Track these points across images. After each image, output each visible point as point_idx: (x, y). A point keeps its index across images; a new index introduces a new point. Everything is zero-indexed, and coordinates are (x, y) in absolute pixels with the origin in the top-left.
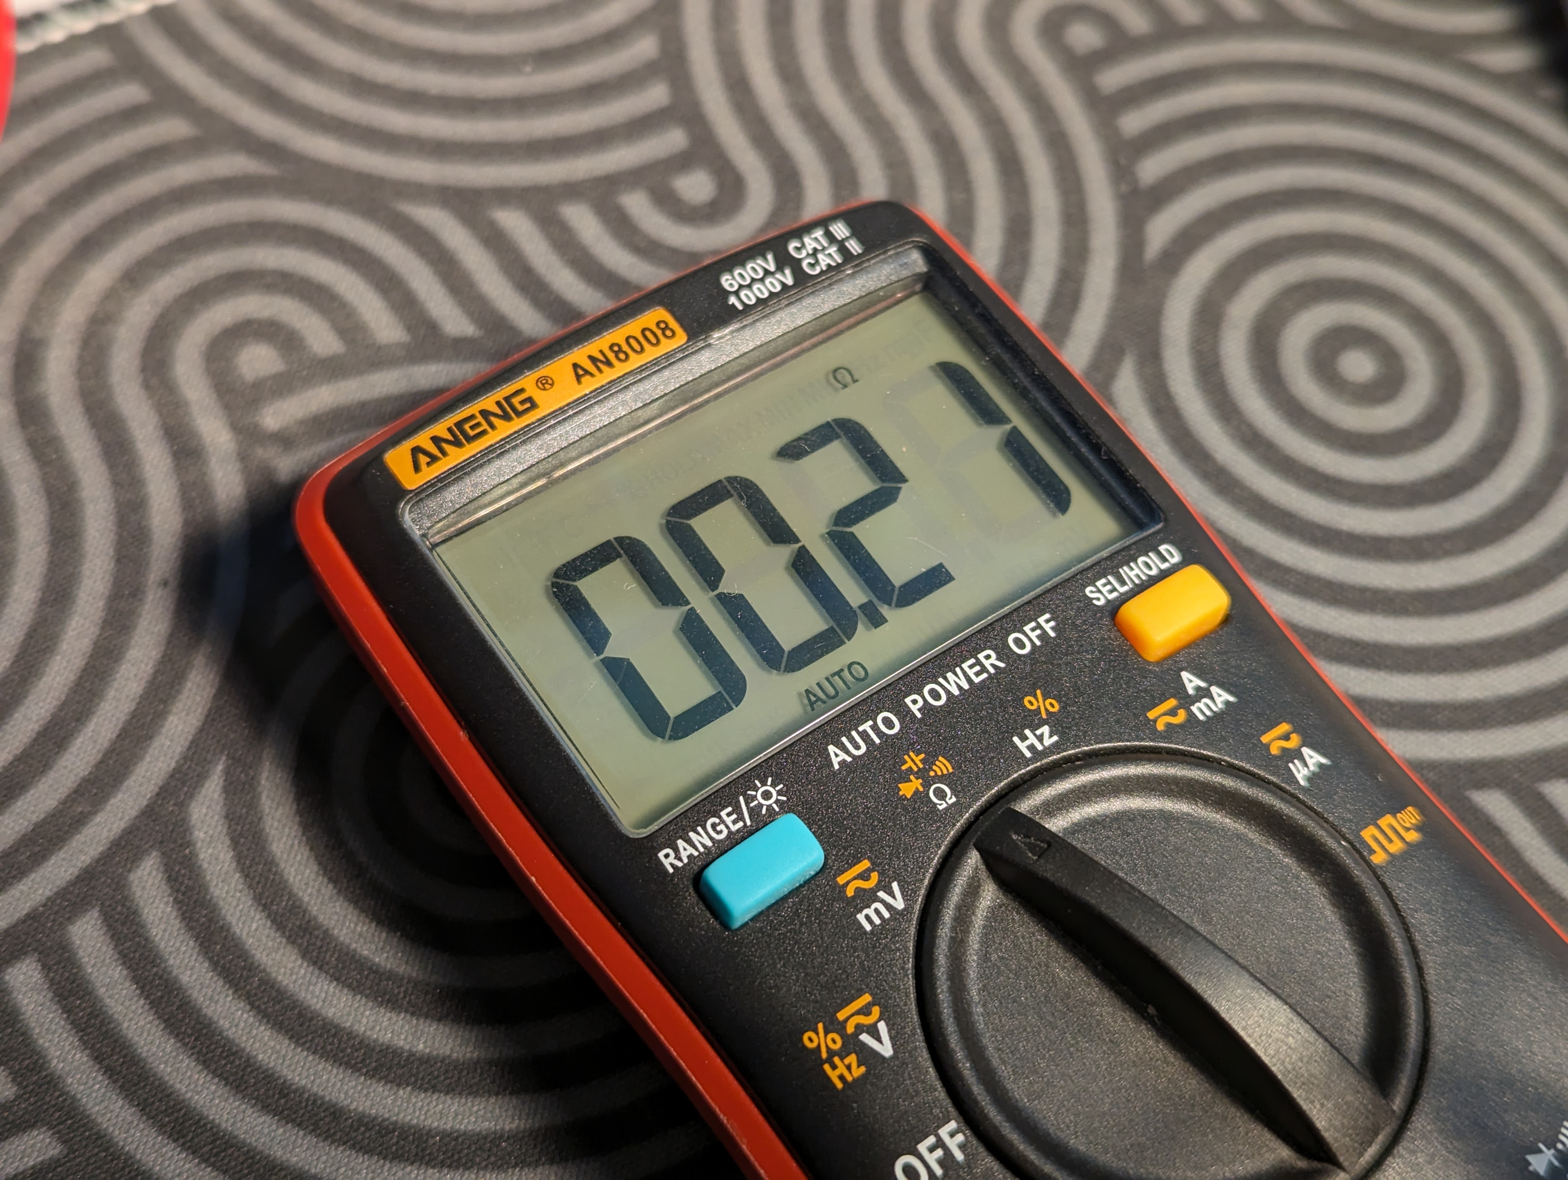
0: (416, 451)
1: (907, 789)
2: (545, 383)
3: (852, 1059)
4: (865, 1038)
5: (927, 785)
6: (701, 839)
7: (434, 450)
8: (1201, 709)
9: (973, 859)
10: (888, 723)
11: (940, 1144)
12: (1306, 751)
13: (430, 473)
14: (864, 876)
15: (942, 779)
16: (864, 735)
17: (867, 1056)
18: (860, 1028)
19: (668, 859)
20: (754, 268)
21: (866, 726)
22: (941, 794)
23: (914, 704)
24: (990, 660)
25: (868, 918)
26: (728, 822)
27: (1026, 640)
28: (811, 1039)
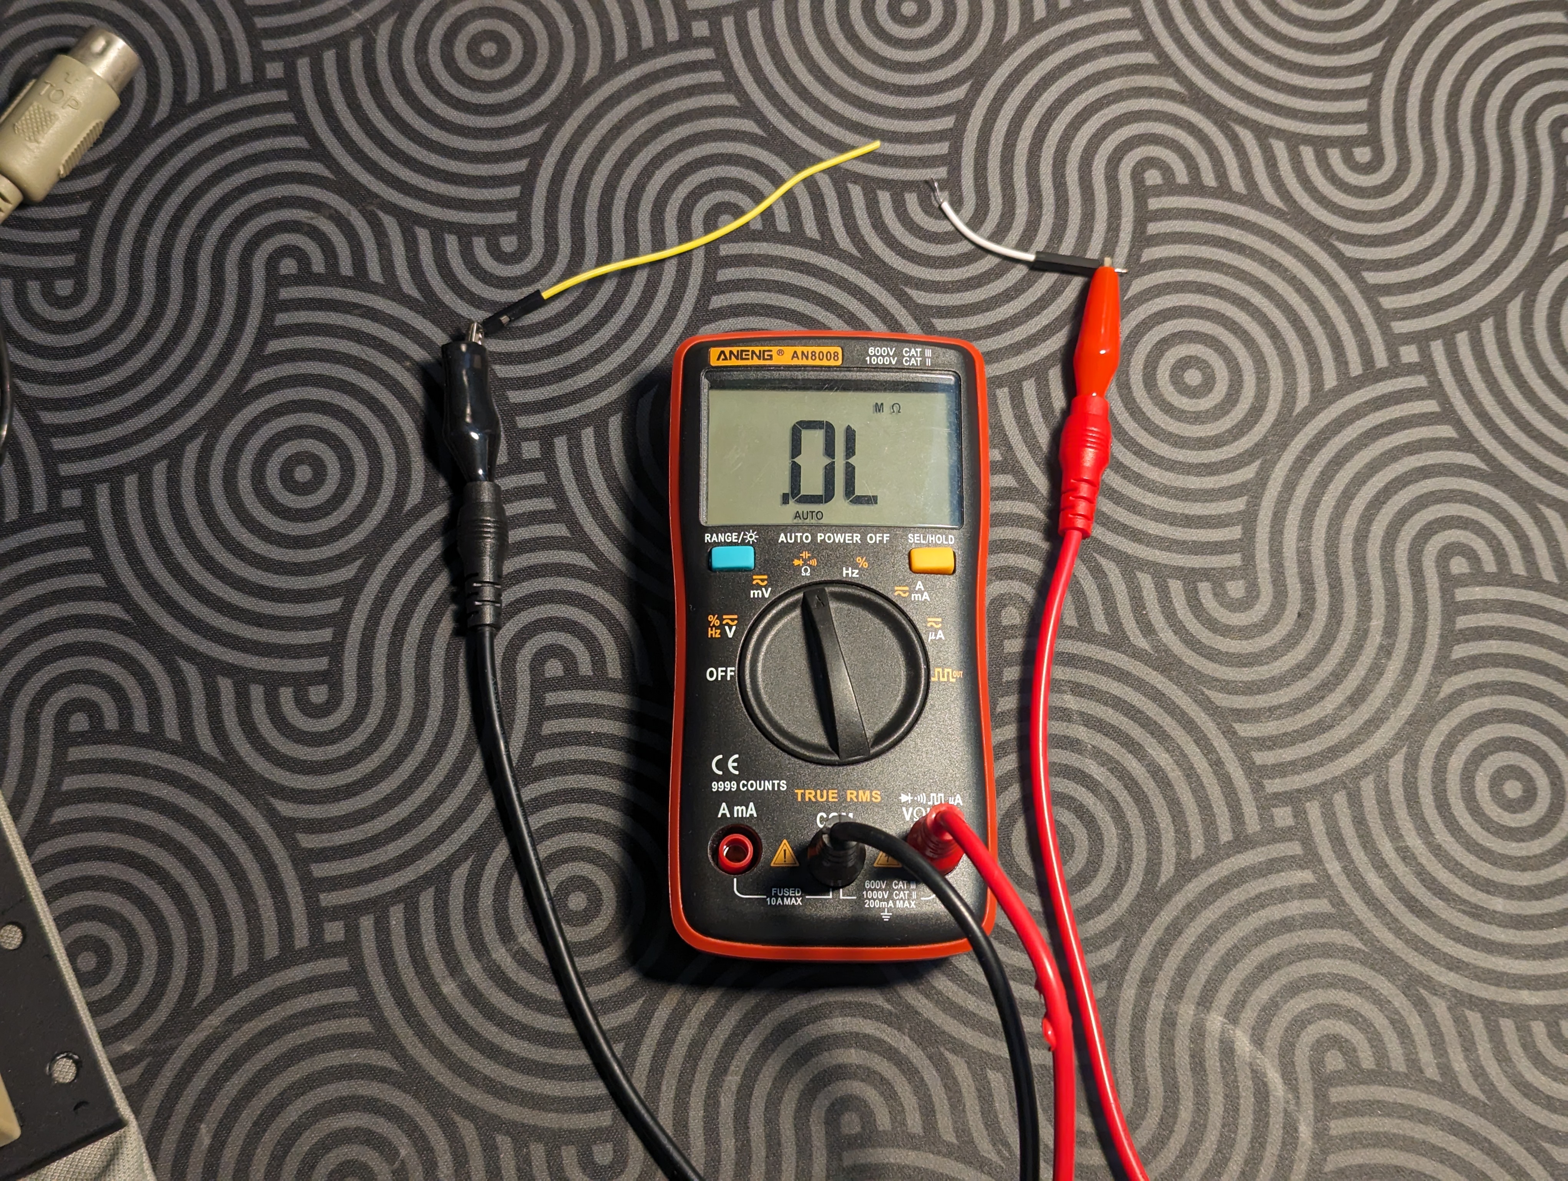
0: (723, 352)
1: (796, 562)
3: (719, 631)
4: (727, 628)
5: (804, 565)
6: (721, 538)
8: (915, 597)
9: (800, 595)
10: (807, 538)
12: (940, 632)
13: (722, 363)
14: (762, 580)
17: (723, 633)
18: (727, 624)
19: (707, 538)
20: (884, 350)
21: (799, 534)
22: (806, 570)
23: (820, 537)
24: (857, 538)
25: (754, 593)
26: (733, 537)
27: (874, 538)
28: (711, 618)
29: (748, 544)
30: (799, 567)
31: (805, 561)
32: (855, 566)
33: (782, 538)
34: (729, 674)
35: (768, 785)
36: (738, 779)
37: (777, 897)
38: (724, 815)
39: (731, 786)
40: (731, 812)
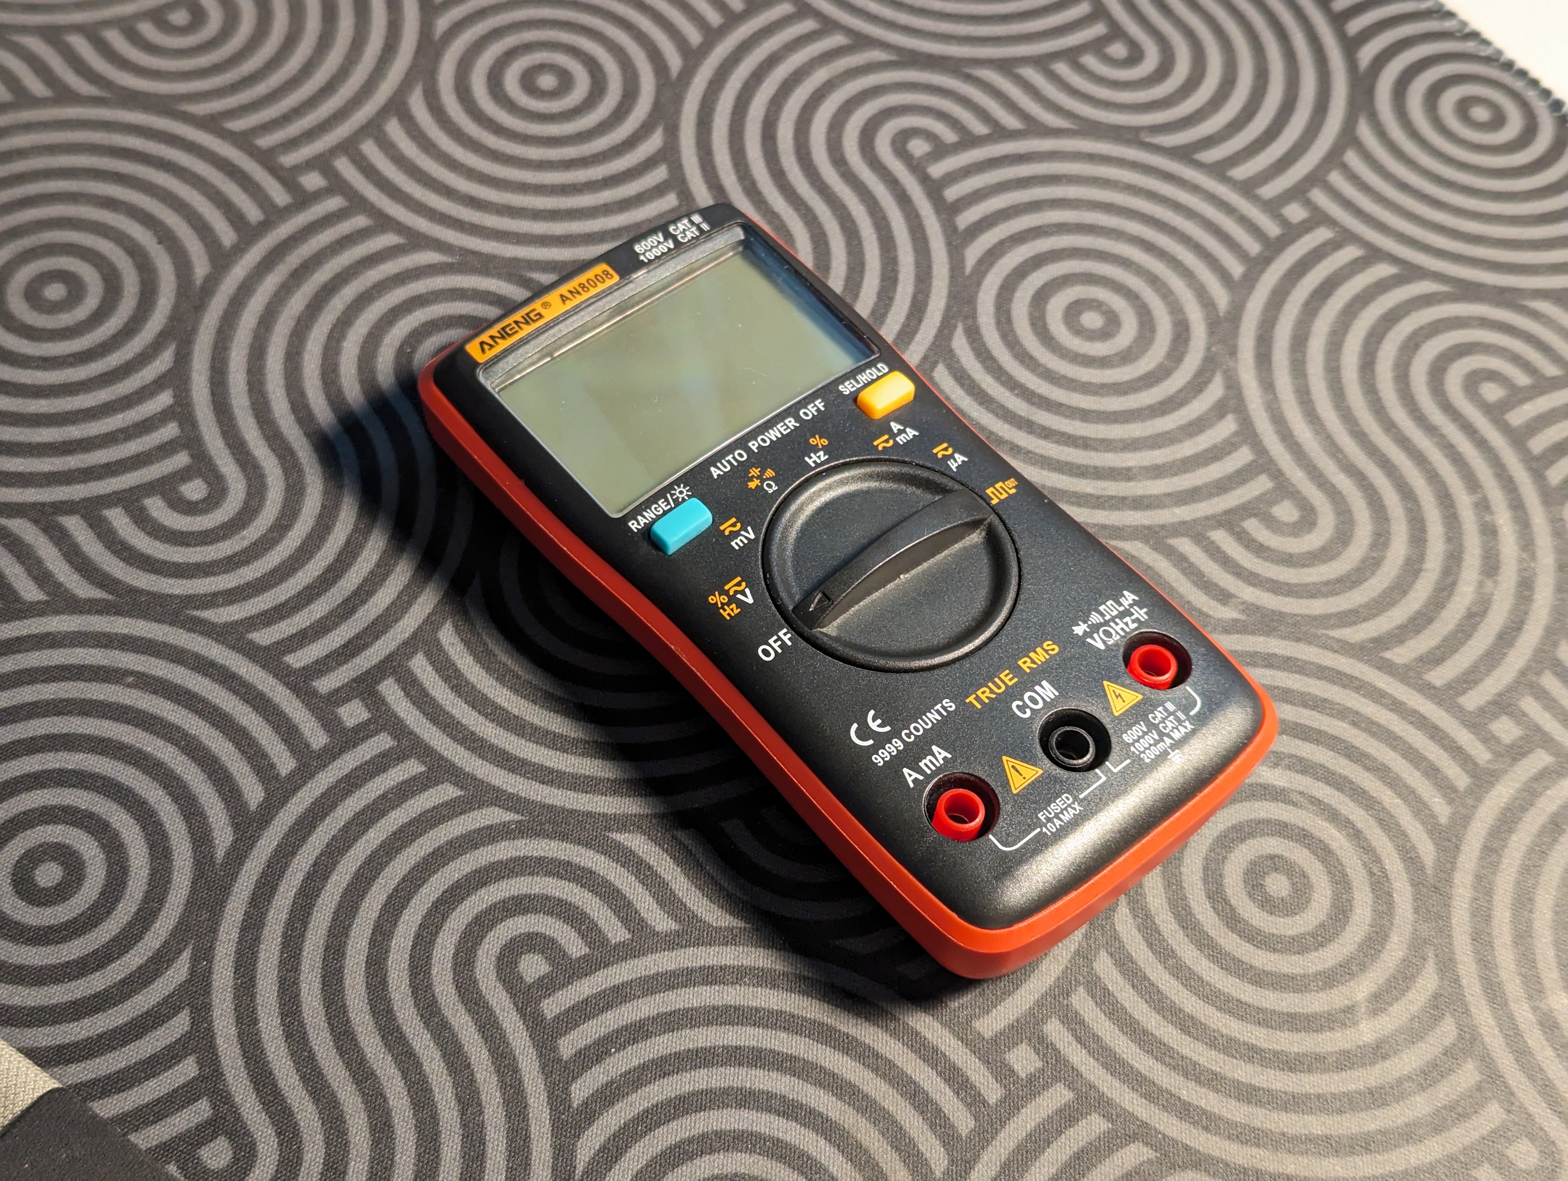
0: (482, 343)
1: (752, 485)
2: (546, 305)
3: (734, 606)
4: (739, 596)
5: (762, 482)
6: (649, 515)
7: (492, 342)
8: (901, 439)
10: (741, 455)
11: (779, 639)
12: (956, 456)
13: (490, 354)
14: (734, 525)
15: (770, 479)
16: (729, 462)
17: (741, 604)
18: (736, 592)
19: (633, 526)
20: (652, 240)
21: (730, 457)
22: (769, 486)
23: (753, 445)
24: (791, 423)
25: (736, 544)
26: (662, 505)
27: (810, 412)
28: (712, 600)
29: (684, 500)
30: (759, 488)
31: (759, 478)
32: (815, 449)
33: (715, 472)
34: (786, 639)
35: (933, 717)
36: (895, 733)
37: (1049, 820)
39: (895, 746)
40: (920, 771)
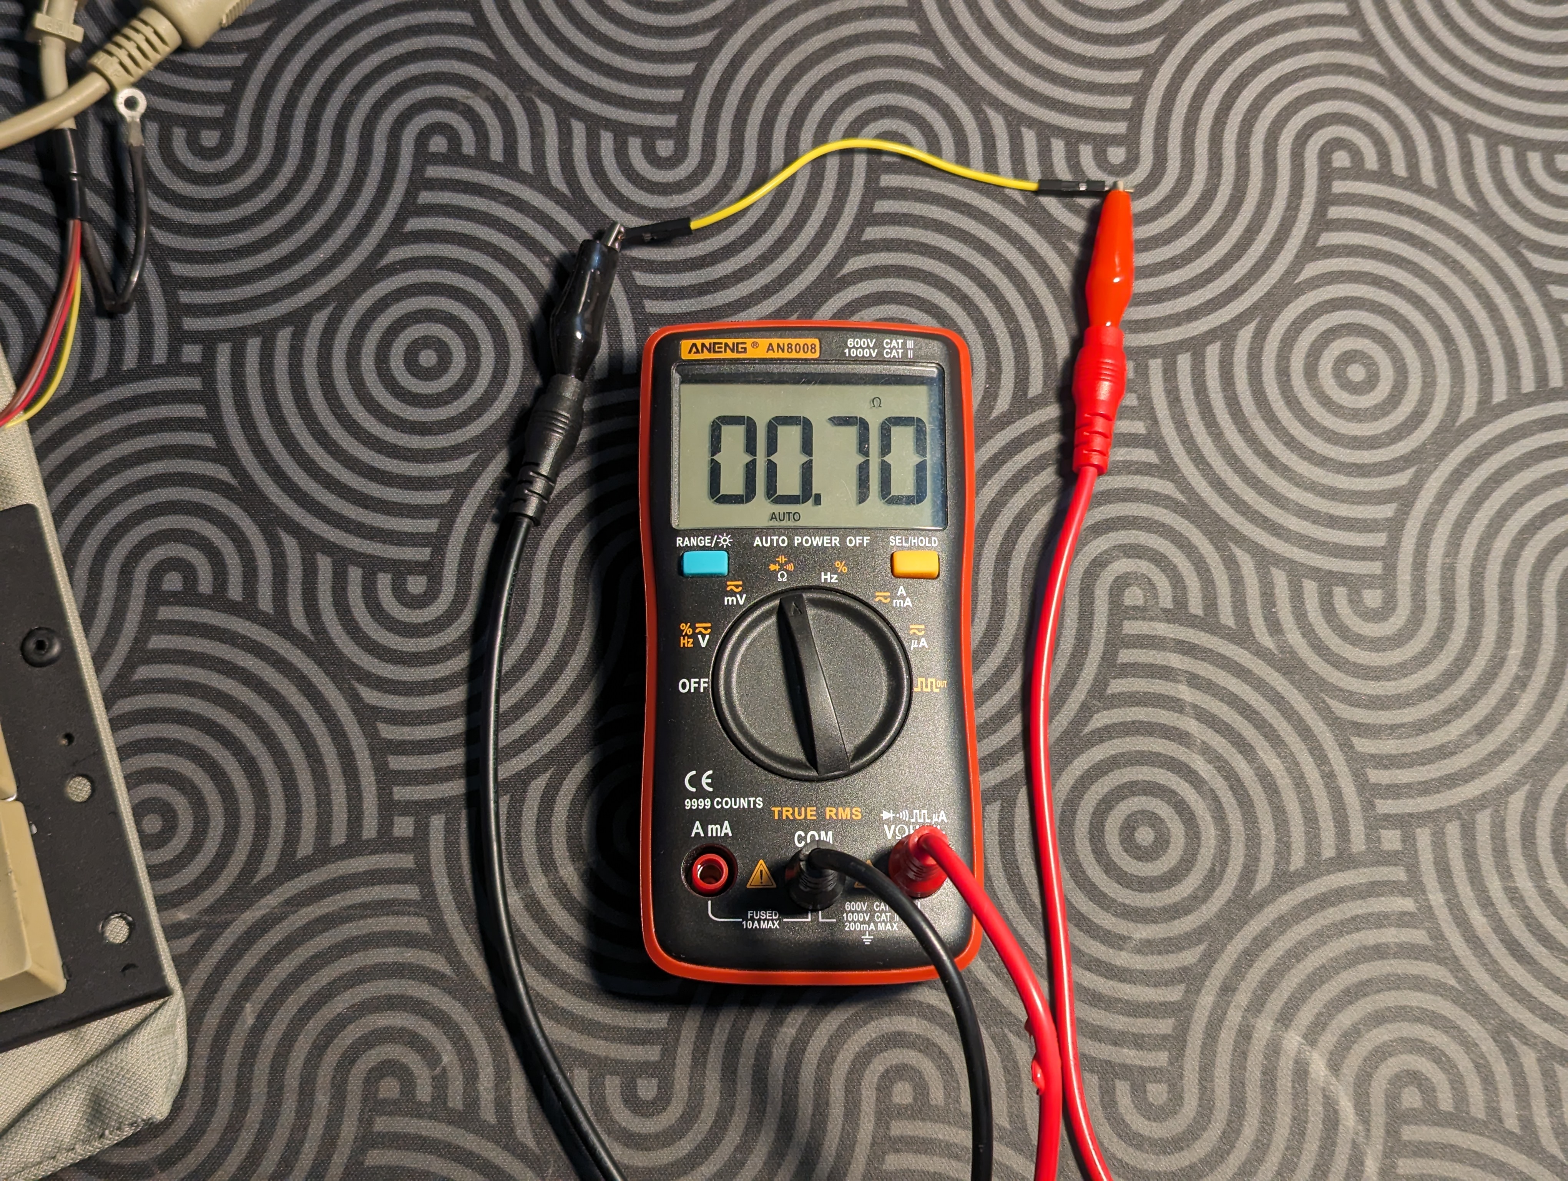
0: (694, 345)
1: (772, 567)
4: (700, 637)
5: (780, 570)
6: (694, 541)
8: (897, 602)
9: (776, 602)
10: (783, 541)
11: (699, 683)
12: (923, 639)
13: (693, 356)
14: (737, 586)
15: (786, 571)
16: (772, 540)
17: (696, 642)
18: (700, 633)
19: (679, 541)
20: (864, 342)
21: (775, 538)
22: (782, 576)
23: (797, 540)
24: (836, 541)
25: (728, 600)
26: (706, 541)
27: (854, 541)
28: (683, 626)
29: (722, 549)
30: (775, 572)
31: (781, 565)
32: (834, 571)
33: (757, 542)
34: (703, 685)
35: (743, 803)
36: (712, 796)
37: (753, 920)
38: (697, 834)
39: (704, 804)
40: (705, 831)
